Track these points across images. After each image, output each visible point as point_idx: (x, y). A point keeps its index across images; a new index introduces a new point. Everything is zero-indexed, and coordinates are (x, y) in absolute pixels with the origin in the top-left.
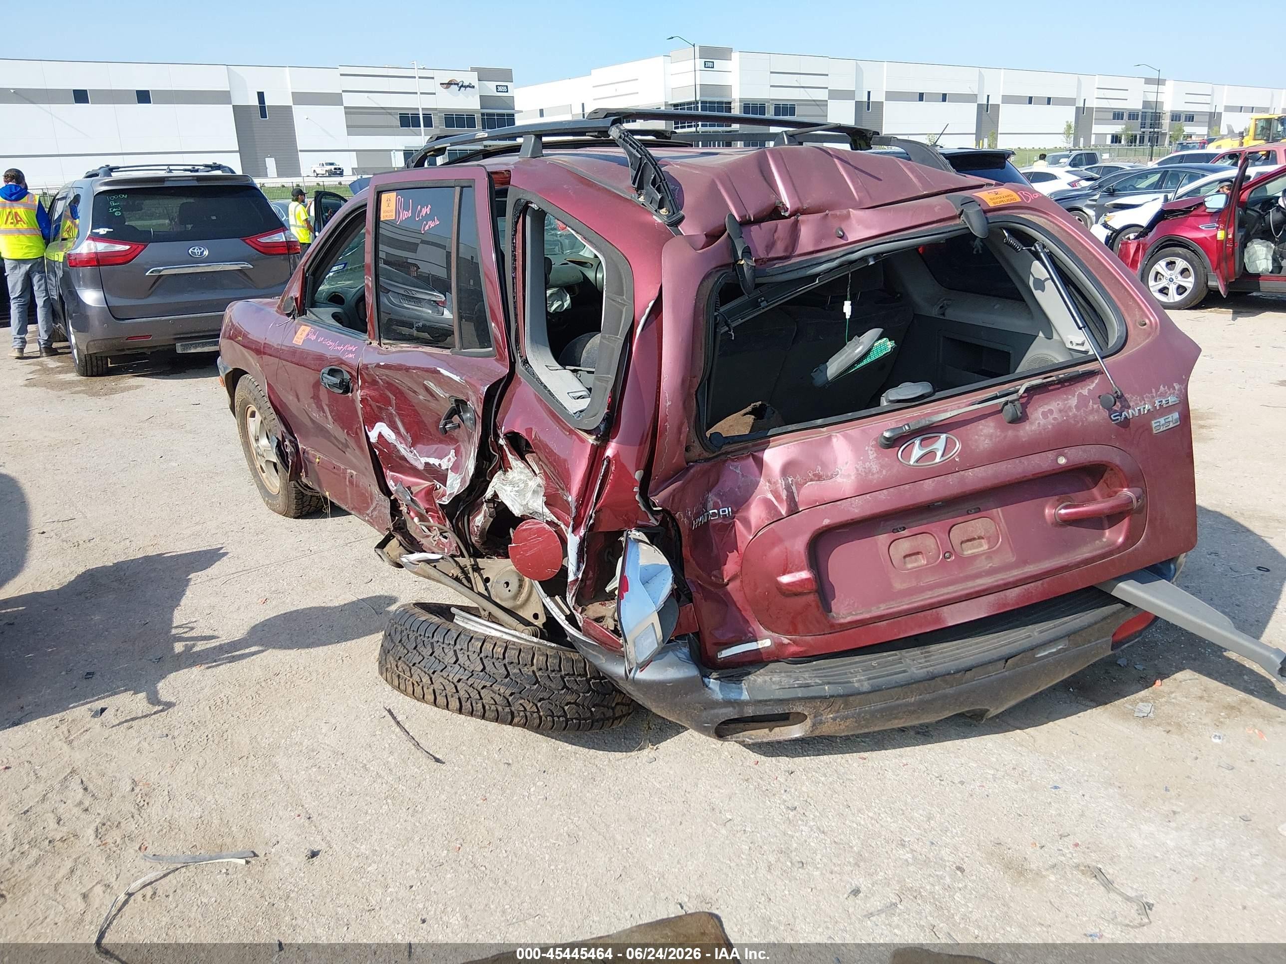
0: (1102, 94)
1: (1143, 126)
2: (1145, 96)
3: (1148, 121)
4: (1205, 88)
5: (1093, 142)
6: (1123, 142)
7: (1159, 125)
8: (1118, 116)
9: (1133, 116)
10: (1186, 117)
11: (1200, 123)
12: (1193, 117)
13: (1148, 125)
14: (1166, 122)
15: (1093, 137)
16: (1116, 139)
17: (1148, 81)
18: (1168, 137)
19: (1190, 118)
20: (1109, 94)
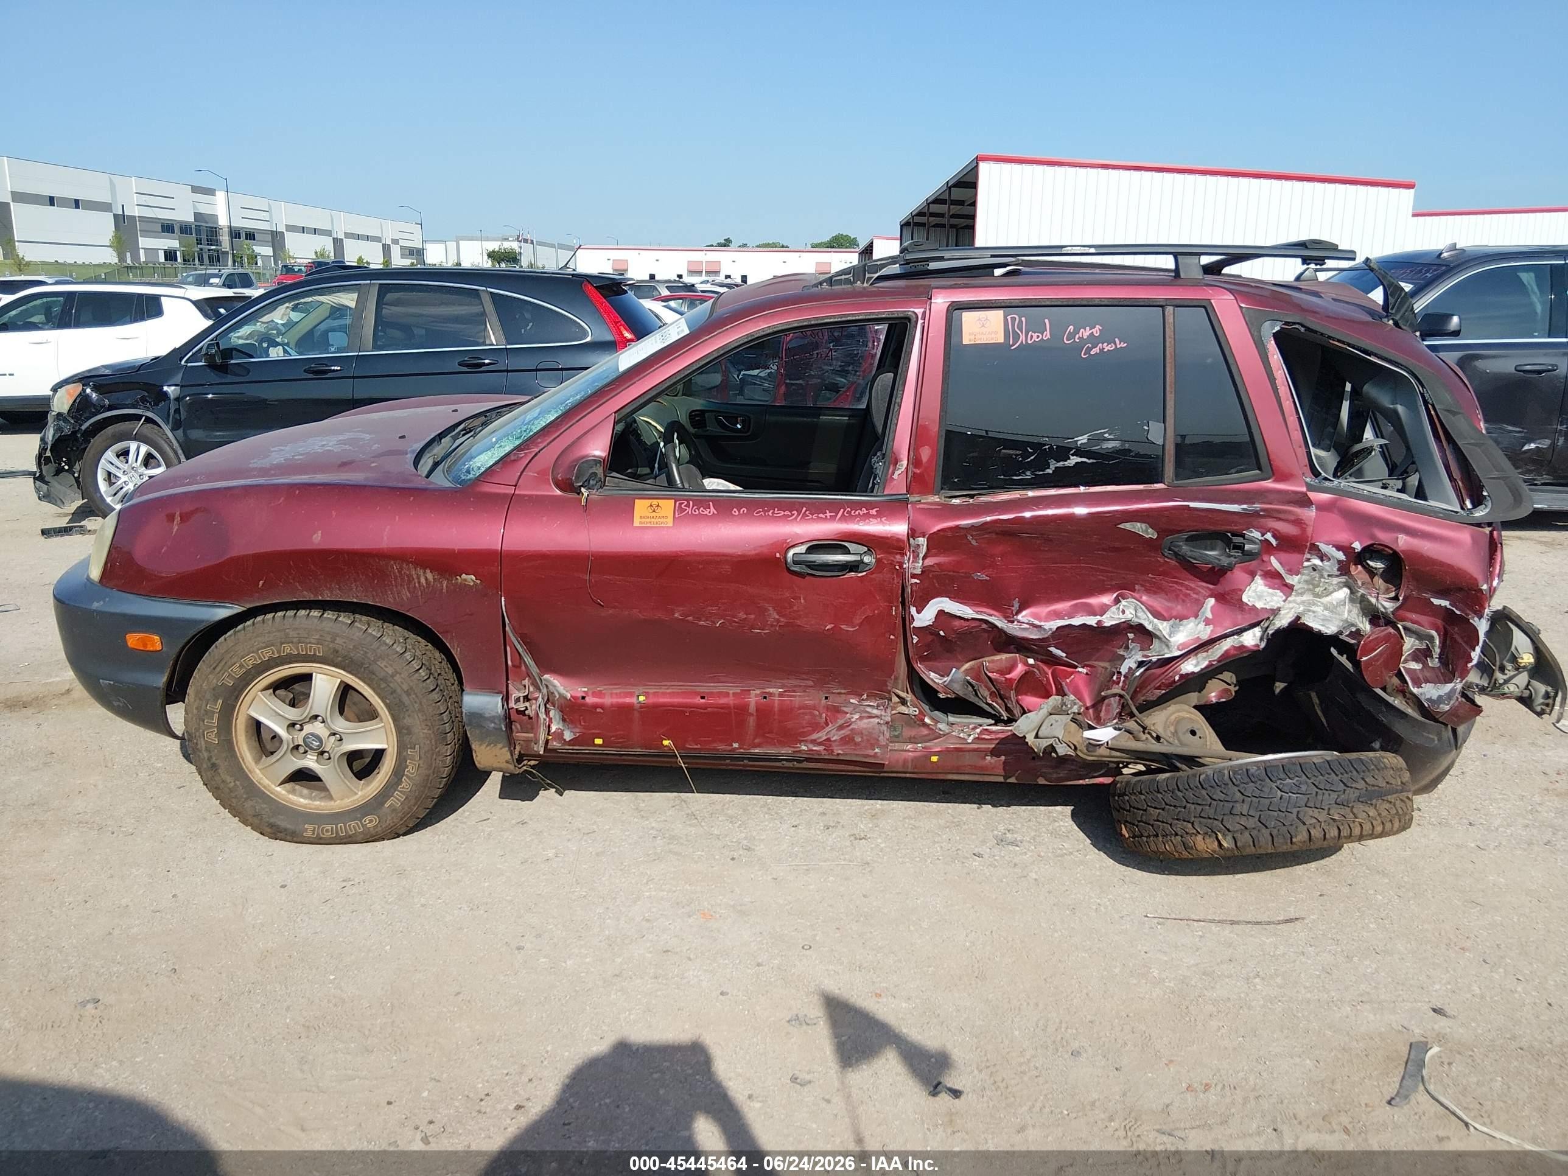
0: (144, 199)
1: (199, 242)
2: (194, 206)
3: (204, 237)
4: (263, 204)
5: (143, 259)
6: (179, 259)
7: (218, 243)
8: (167, 228)
9: (185, 229)
10: (246, 234)
11: (263, 243)
12: (254, 235)
13: (204, 241)
14: (225, 239)
15: (142, 252)
16: (170, 255)
17: (196, 190)
18: (230, 257)
19: (251, 236)
20: (151, 201)
